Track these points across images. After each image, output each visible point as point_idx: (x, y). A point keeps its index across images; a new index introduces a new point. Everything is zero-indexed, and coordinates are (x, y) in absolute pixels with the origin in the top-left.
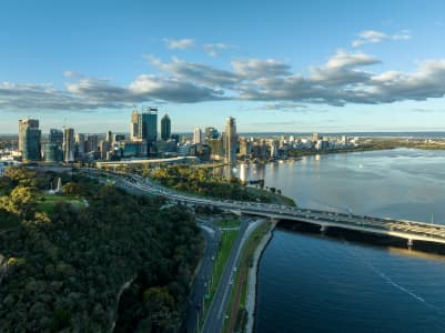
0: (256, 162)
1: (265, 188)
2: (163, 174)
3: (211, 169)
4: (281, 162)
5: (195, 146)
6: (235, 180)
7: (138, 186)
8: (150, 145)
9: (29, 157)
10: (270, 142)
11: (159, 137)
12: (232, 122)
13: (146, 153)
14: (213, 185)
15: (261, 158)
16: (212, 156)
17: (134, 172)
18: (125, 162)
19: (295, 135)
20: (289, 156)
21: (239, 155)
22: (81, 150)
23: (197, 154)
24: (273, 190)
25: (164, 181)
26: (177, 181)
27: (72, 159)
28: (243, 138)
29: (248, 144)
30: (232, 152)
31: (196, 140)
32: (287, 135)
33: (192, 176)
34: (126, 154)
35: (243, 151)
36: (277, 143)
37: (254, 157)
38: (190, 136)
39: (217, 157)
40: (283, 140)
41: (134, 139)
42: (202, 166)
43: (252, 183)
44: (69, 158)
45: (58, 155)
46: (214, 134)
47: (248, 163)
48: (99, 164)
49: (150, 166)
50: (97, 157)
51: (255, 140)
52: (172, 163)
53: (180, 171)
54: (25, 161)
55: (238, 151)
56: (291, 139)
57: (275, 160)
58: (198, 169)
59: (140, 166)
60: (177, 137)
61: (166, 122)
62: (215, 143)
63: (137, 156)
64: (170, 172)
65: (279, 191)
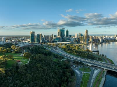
0: (95, 44)
1: (99, 54)
2: (65, 47)
3: (80, 46)
4: (104, 44)
5: (76, 39)
6: (88, 51)
7: (57, 51)
8: (62, 38)
9: (32, 41)
10: (100, 37)
11: (65, 36)
12: (87, 31)
13: (61, 40)
14: (80, 52)
15: (97, 42)
16: (81, 42)
17: (57, 46)
18: (55, 43)
19: (108, 35)
20: (106, 42)
21: (89, 41)
22: (45, 39)
23: (76, 41)
24: (103, 55)
25: (65, 50)
26: (69, 50)
27: (42, 42)
28: (91, 36)
29: (92, 38)
30: (87, 40)
31: (76, 37)
32: (105, 35)
33: (74, 48)
34: (56, 41)
35: (91, 40)
36: (102, 38)
37: (94, 42)
38: (74, 36)
39: (82, 42)
40: (104, 37)
41: (58, 37)
42: (77, 45)
43: (94, 51)
44: (41, 42)
45: (38, 41)
46: (81, 35)
47: (92, 44)
48: (48, 43)
49: (62, 44)
50: (48, 41)
51: (94, 37)
52: (68, 43)
53: (71, 46)
54: (31, 42)
55: (89, 40)
56: (107, 36)
57: (102, 43)
58: (76, 46)
59: (59, 44)
60: (70, 36)
61: (67, 32)
62: (81, 38)
63: (59, 41)
64: (67, 47)
65: (106, 56)
